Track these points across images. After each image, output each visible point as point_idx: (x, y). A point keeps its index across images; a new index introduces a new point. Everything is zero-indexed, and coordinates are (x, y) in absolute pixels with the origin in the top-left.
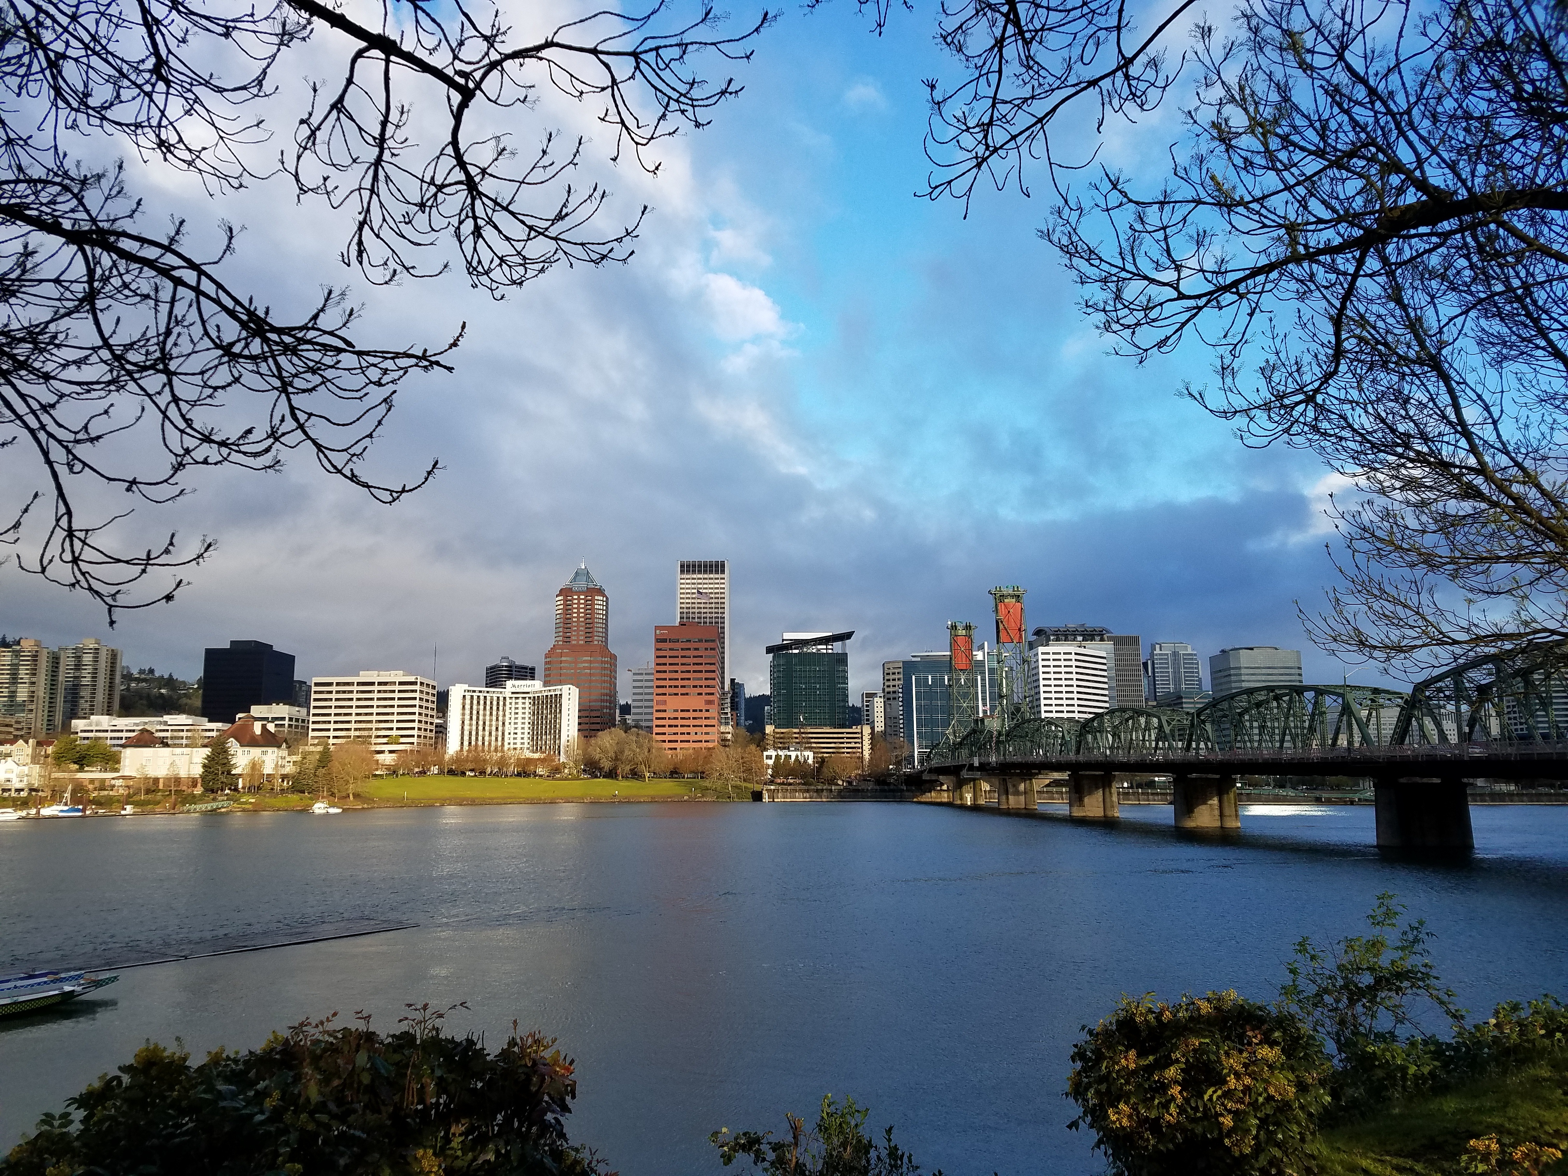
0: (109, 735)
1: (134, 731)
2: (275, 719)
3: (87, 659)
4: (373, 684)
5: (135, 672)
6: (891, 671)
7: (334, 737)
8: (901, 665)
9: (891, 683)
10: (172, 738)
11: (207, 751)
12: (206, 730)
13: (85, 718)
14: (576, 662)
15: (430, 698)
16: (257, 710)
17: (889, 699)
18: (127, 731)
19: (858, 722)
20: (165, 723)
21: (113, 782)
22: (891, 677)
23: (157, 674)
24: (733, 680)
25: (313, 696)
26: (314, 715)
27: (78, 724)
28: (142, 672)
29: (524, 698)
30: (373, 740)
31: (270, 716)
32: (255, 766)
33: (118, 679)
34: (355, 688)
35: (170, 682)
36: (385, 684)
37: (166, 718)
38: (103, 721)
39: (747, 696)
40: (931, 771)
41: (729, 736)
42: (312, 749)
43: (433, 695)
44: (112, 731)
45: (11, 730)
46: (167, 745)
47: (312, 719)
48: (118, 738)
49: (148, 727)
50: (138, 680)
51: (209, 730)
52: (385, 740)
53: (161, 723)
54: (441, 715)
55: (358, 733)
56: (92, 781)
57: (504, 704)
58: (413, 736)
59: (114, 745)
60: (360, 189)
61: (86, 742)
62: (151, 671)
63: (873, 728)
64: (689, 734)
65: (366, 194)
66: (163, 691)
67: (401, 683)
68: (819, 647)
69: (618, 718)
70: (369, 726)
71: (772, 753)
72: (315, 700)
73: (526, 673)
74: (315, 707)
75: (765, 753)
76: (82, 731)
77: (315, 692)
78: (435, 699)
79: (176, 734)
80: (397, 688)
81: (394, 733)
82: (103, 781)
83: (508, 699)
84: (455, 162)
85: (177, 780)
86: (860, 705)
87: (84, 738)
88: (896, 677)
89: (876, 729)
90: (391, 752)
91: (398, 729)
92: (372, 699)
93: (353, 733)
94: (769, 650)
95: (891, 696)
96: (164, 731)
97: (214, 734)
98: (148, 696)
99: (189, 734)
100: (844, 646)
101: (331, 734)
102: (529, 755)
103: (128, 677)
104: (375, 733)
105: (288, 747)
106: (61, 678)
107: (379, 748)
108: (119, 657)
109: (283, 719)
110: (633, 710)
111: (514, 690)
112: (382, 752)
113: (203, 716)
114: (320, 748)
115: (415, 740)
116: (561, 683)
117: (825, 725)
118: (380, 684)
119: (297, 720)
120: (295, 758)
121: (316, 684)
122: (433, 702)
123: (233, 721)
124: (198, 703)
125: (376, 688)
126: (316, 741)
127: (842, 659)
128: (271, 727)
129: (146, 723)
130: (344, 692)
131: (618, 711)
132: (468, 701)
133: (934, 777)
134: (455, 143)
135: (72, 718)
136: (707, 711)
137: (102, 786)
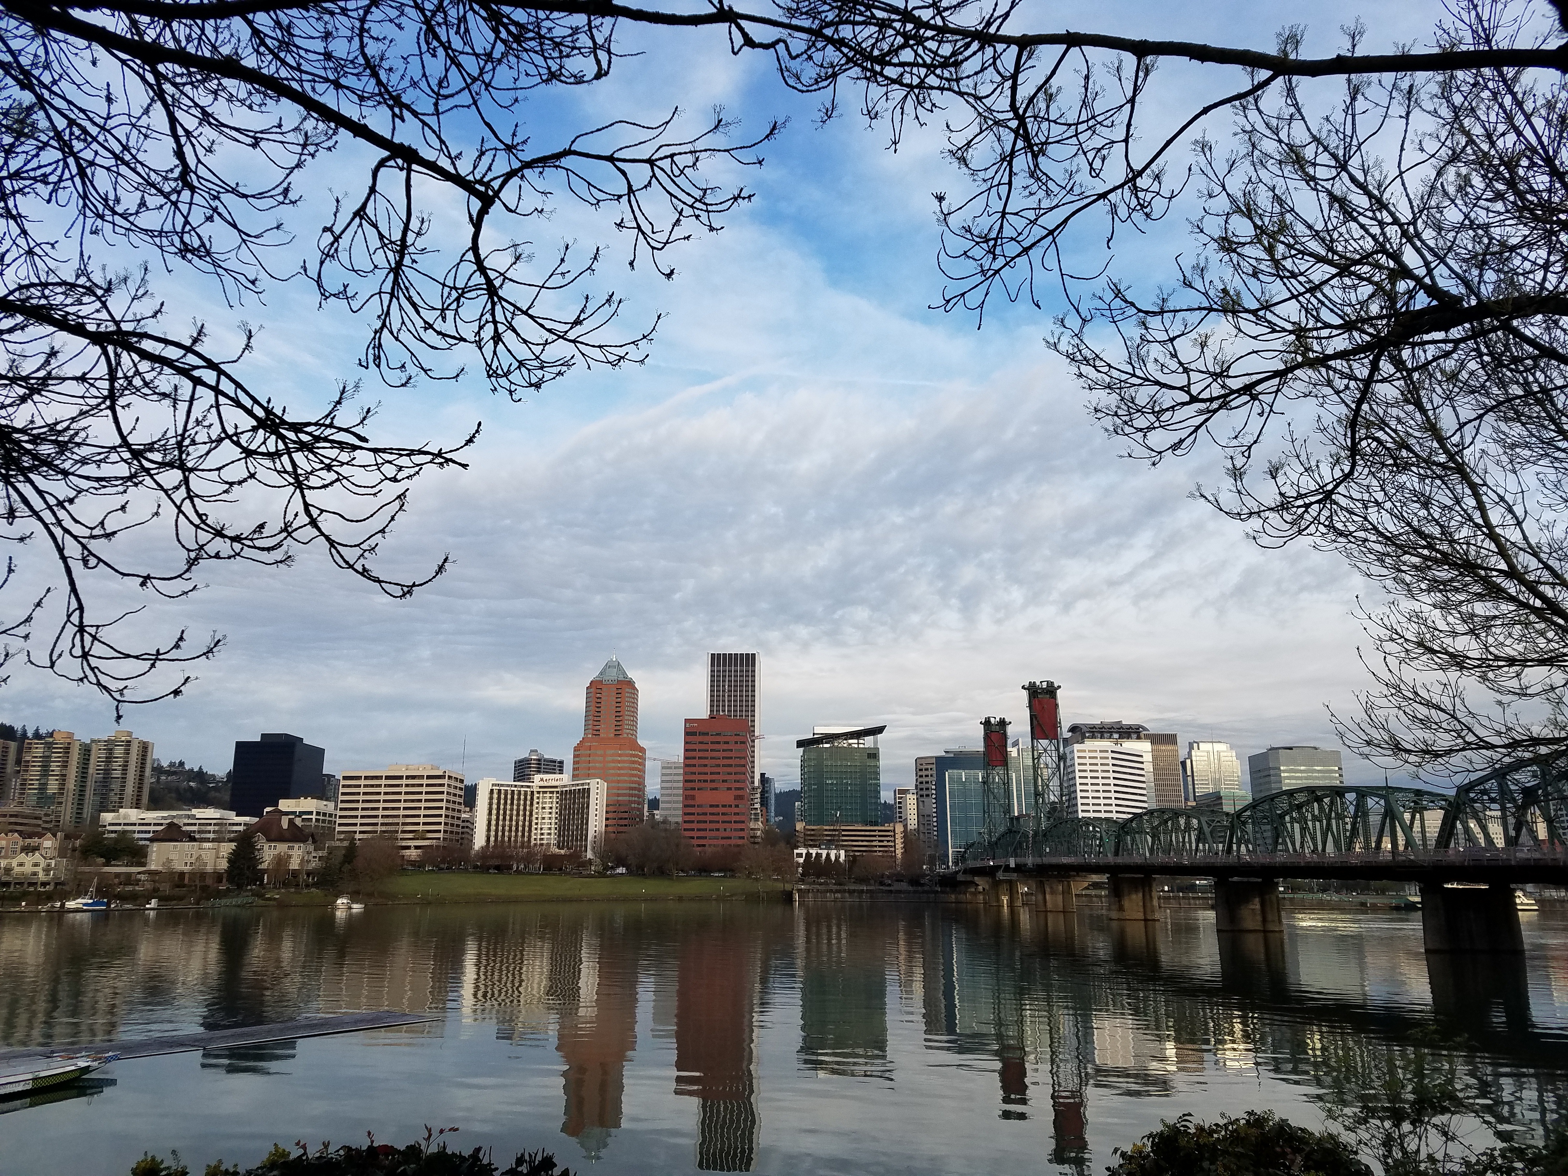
0: (137, 828)
1: (161, 824)
2: (302, 813)
3: (119, 751)
4: (401, 777)
5: (165, 764)
6: (924, 767)
7: (361, 832)
8: (934, 761)
9: (924, 779)
10: (199, 832)
11: (233, 845)
12: (234, 824)
13: (113, 811)
14: (604, 756)
15: (458, 792)
16: (285, 805)
17: (922, 796)
18: (155, 824)
19: (890, 819)
20: (193, 817)
21: (139, 876)
22: (924, 773)
23: (187, 767)
24: (763, 775)
25: (341, 790)
26: (341, 809)
27: (107, 817)
28: (172, 764)
29: (552, 792)
30: (400, 836)
31: (298, 810)
32: (281, 861)
33: (148, 771)
34: (383, 782)
35: (200, 775)
36: (413, 777)
37: (194, 811)
38: (133, 815)
39: (778, 791)
40: (965, 872)
41: (759, 833)
42: (338, 843)
43: (461, 789)
44: (140, 824)
45: (40, 822)
46: (193, 839)
47: (339, 813)
48: (146, 832)
49: (175, 821)
50: (168, 773)
51: (237, 824)
52: (410, 836)
53: (189, 817)
54: (468, 809)
55: (384, 828)
56: (117, 875)
57: (532, 799)
58: (439, 831)
59: (142, 839)
60: (380, 293)
61: (113, 835)
62: (182, 764)
63: (905, 826)
64: (718, 830)
65: (386, 298)
66: (192, 784)
67: (429, 777)
68: (850, 741)
69: (646, 814)
70: (395, 820)
71: (804, 851)
72: (343, 794)
73: (556, 766)
74: (342, 802)
75: (796, 851)
76: (110, 824)
77: (344, 786)
78: (462, 793)
79: (203, 828)
80: (425, 782)
81: (421, 828)
82: (129, 875)
83: (536, 795)
84: (475, 268)
85: (203, 875)
86: (892, 802)
87: (112, 832)
88: (929, 773)
89: (909, 827)
90: (416, 847)
91: (424, 824)
92: (400, 793)
93: (379, 828)
94: (800, 744)
95: (924, 793)
96: (192, 824)
97: (241, 828)
98: (177, 790)
99: (217, 828)
100: (876, 742)
101: (358, 828)
102: (555, 850)
103: (158, 770)
104: (401, 828)
105: (314, 842)
106: (91, 770)
107: (404, 843)
108: (150, 749)
109: (311, 813)
110: (661, 805)
111: (542, 784)
112: (408, 848)
113: (231, 809)
114: (346, 844)
115: (441, 835)
116: (589, 776)
117: (857, 822)
118: (408, 777)
119: (324, 814)
120: (320, 853)
121: (345, 778)
122: (460, 796)
123: (260, 814)
124: (227, 797)
125: (404, 782)
126: (342, 836)
127: (873, 755)
128: (298, 822)
129: (174, 817)
130: (372, 786)
131: (646, 806)
132: (495, 796)
133: (969, 878)
134: (475, 248)
135: (101, 811)
136: (737, 806)
137: (128, 879)
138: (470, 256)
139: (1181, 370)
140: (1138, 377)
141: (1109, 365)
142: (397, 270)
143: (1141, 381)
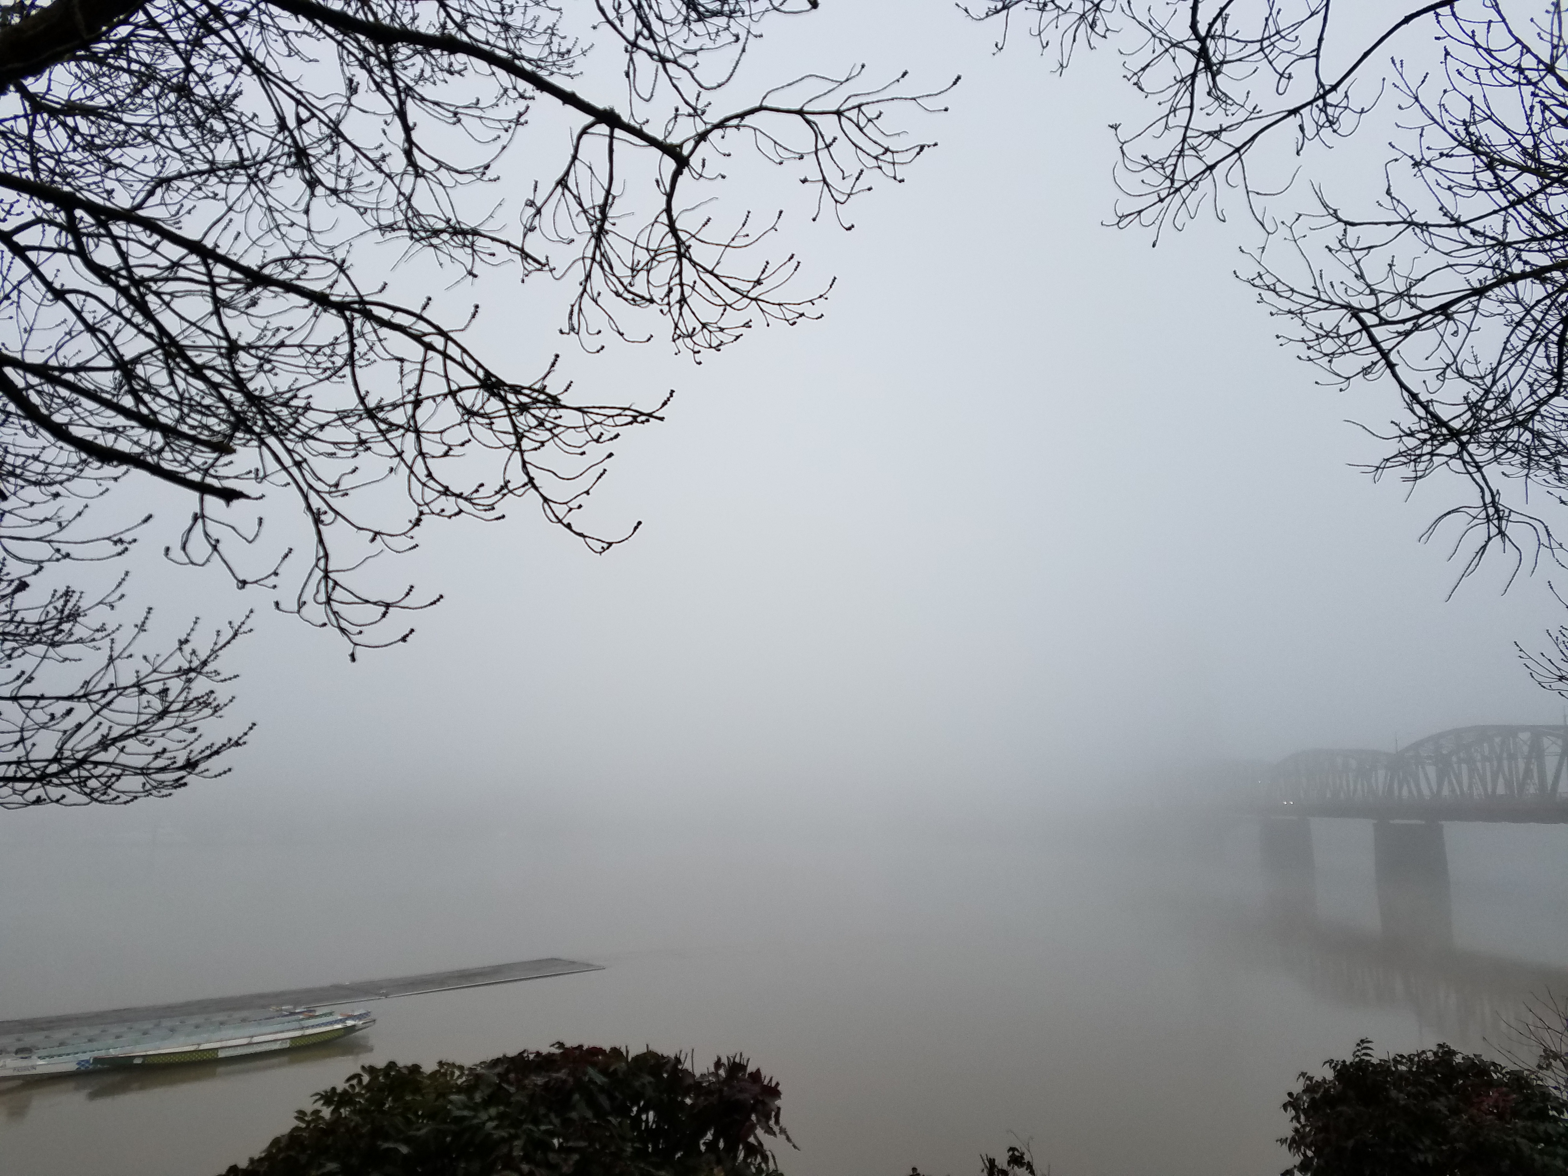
60: (583, 258)
84: (667, 229)
138: (664, 218)
139: (1368, 291)
140: (1324, 301)
141: (1292, 290)
142: (599, 235)
143: (1326, 305)
